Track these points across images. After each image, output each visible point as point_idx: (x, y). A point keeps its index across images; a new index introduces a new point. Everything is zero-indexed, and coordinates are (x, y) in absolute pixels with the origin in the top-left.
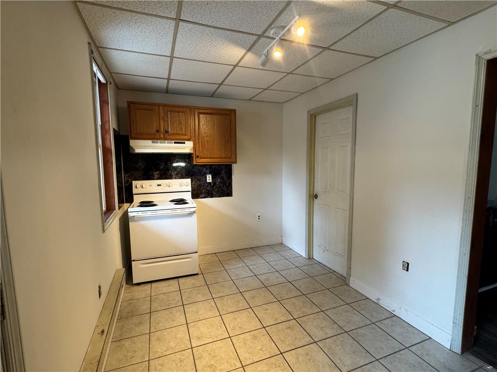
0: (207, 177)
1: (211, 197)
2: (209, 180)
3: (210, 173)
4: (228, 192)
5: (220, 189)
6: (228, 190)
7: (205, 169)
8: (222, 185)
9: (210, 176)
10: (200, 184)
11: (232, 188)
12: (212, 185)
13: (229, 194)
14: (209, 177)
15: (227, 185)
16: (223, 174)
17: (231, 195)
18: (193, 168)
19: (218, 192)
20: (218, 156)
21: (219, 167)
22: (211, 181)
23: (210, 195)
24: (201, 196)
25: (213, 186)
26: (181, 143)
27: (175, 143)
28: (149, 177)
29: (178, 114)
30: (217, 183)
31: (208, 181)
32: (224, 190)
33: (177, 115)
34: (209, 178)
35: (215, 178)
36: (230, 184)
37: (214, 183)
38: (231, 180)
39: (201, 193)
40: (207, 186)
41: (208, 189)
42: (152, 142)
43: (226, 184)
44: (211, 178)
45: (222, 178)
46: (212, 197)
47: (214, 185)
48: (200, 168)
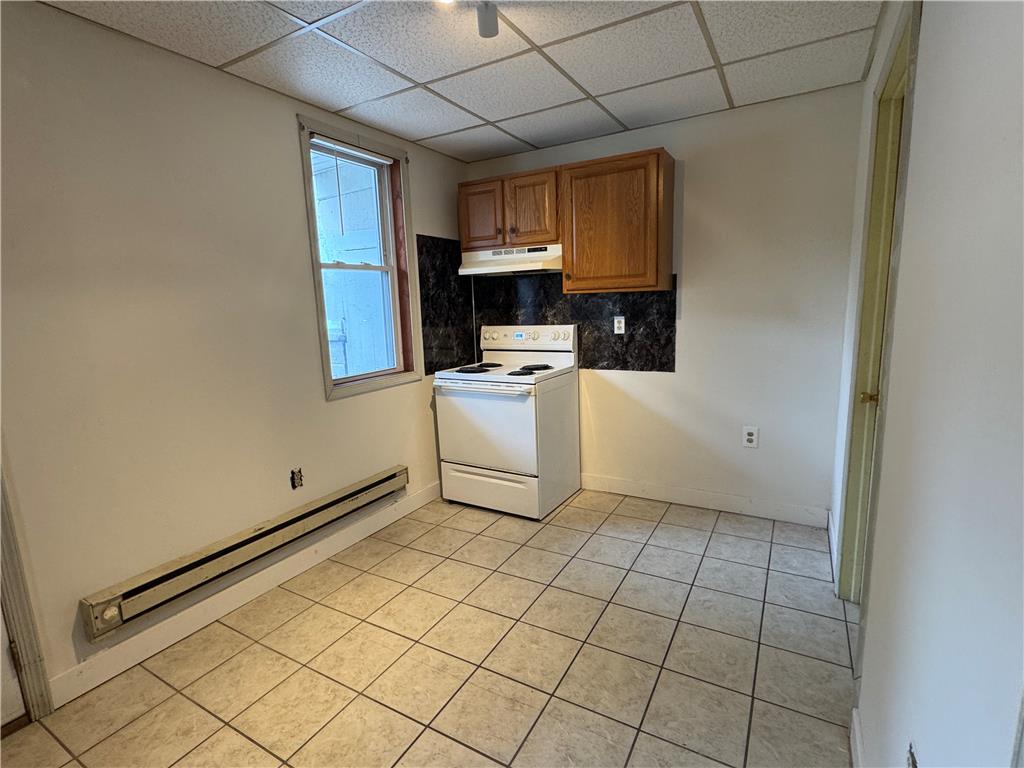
0: (616, 321)
1: (622, 368)
2: (619, 328)
3: (622, 313)
4: (664, 360)
5: (644, 352)
6: (663, 354)
7: (610, 303)
8: (649, 343)
9: (622, 320)
10: (600, 337)
11: (674, 351)
12: (625, 340)
13: (666, 364)
14: (619, 322)
15: (662, 342)
16: (653, 316)
17: (671, 369)
18: (587, 301)
19: (639, 357)
20: (613, 274)
21: (643, 299)
22: (622, 331)
23: (622, 363)
24: (600, 365)
25: (627, 345)
26: (541, 250)
27: (529, 251)
28: (510, 320)
29: (534, 190)
30: (638, 338)
31: (616, 332)
32: (653, 356)
33: (532, 193)
34: (619, 326)
35: (633, 325)
36: (670, 341)
37: (631, 337)
38: (673, 331)
39: (601, 358)
40: (615, 343)
41: (616, 348)
42: (494, 254)
43: (659, 340)
44: (623, 325)
45: (649, 325)
46: (625, 367)
47: (630, 341)
48: (600, 300)
